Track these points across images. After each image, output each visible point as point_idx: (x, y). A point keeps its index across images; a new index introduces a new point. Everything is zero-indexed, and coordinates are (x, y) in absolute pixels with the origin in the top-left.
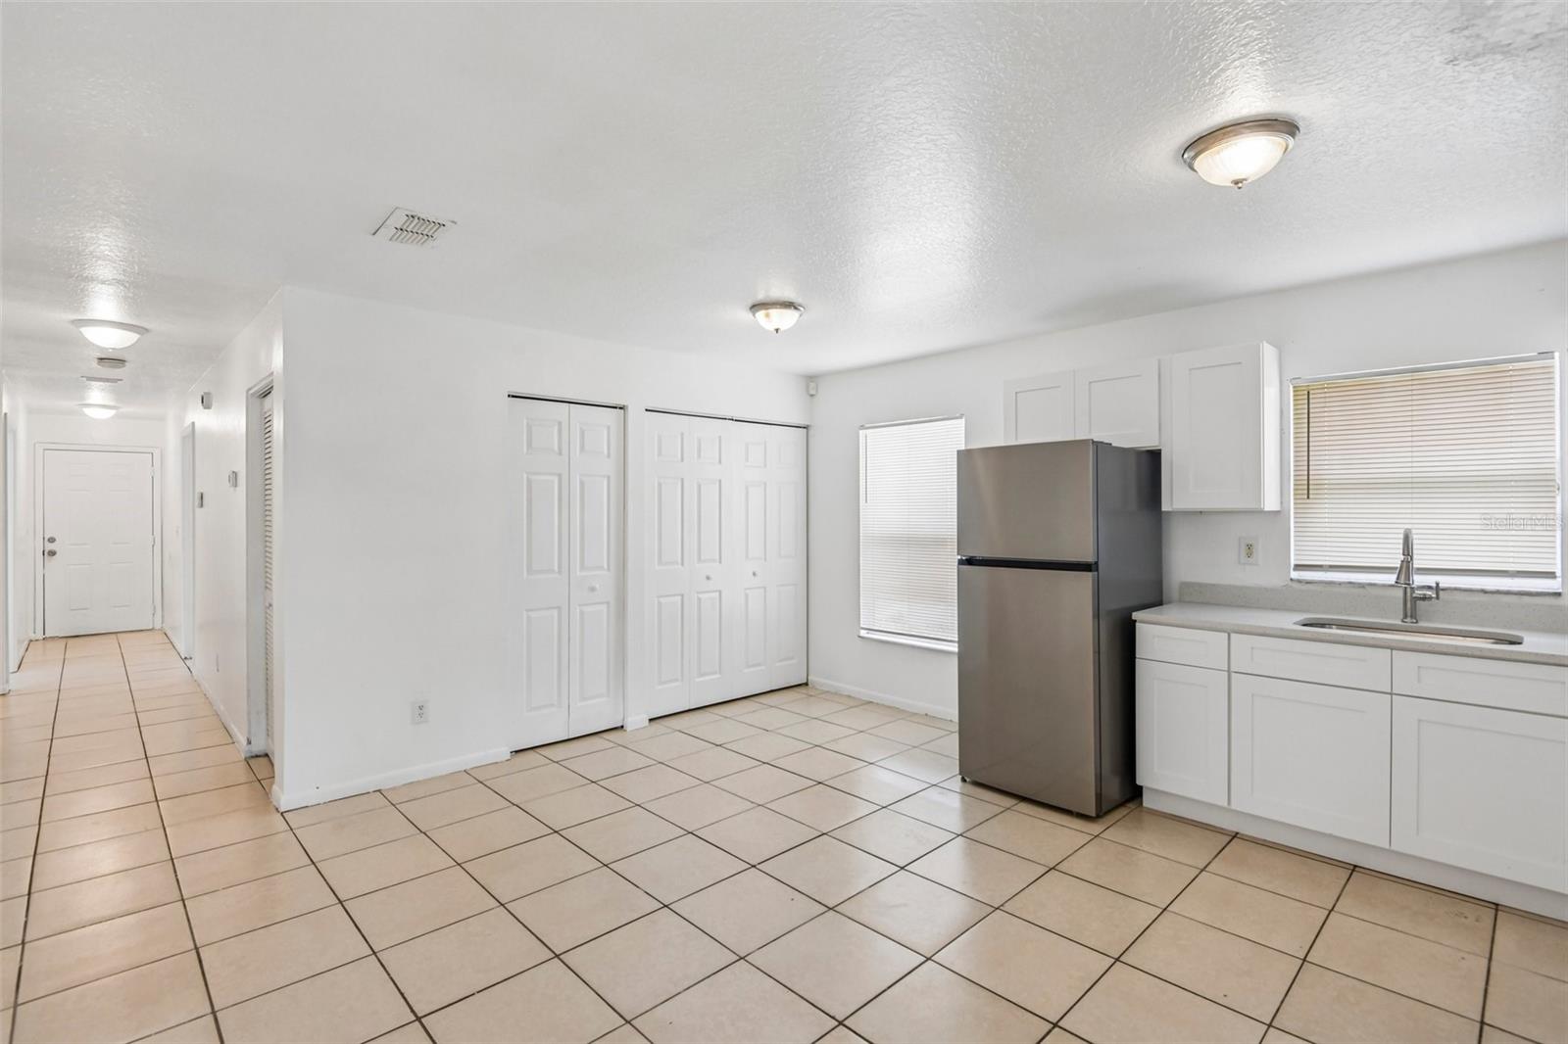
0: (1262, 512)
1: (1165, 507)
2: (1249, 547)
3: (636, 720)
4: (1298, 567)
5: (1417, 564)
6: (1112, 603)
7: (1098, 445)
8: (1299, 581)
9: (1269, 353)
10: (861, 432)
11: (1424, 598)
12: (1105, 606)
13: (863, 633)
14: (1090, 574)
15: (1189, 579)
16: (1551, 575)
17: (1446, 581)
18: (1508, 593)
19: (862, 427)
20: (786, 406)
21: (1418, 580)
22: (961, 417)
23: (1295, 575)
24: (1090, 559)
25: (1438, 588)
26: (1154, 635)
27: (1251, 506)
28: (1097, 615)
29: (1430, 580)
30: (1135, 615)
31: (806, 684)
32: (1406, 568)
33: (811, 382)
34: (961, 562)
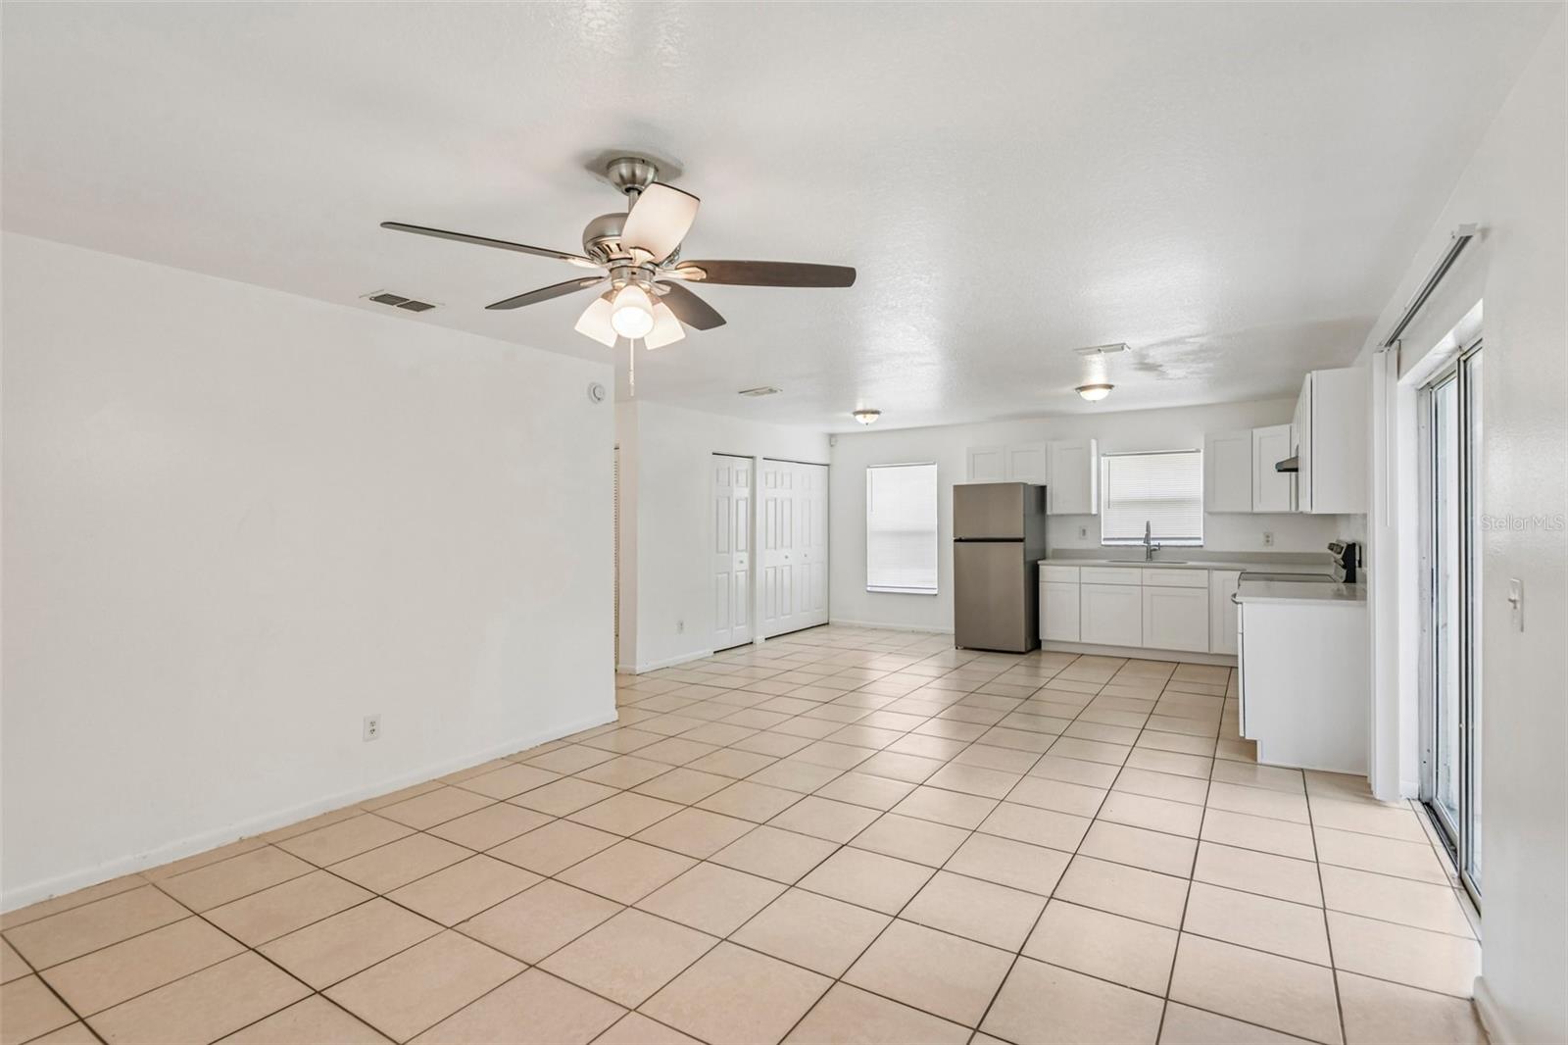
0: (1091, 515)
1: (1049, 512)
2: (1084, 531)
3: (760, 639)
4: (1105, 539)
5: (1152, 536)
6: (1030, 558)
7: (1025, 484)
8: (1106, 546)
9: (1094, 443)
10: (868, 470)
11: (1155, 550)
12: (1028, 559)
13: (869, 589)
14: (1022, 544)
15: (1056, 547)
16: (1199, 539)
17: (1162, 543)
18: (1185, 546)
19: (869, 467)
20: (817, 452)
21: (1152, 543)
22: (934, 464)
23: (1103, 543)
24: (1022, 536)
25: (1159, 546)
26: (1048, 572)
27: (1085, 511)
28: (1025, 563)
29: (1156, 543)
30: (1039, 562)
31: (828, 624)
32: (1147, 539)
33: (832, 438)
34: (955, 541)
